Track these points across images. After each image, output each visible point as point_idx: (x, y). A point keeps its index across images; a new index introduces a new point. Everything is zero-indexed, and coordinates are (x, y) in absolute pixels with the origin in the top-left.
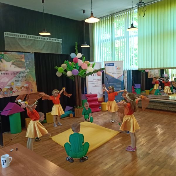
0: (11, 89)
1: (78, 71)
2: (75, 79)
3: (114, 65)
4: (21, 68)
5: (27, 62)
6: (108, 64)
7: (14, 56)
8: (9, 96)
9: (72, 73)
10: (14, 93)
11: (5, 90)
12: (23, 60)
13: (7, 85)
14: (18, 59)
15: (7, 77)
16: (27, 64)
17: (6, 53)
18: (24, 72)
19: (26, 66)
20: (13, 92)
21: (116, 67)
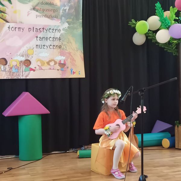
0: (27, 63)
5: (65, 6)
8: (21, 78)
11: (14, 63)
12: (57, 2)
13: (18, 54)
15: (20, 37)
16: (65, 10)
18: (57, 29)
19: (62, 16)
20: (31, 69)
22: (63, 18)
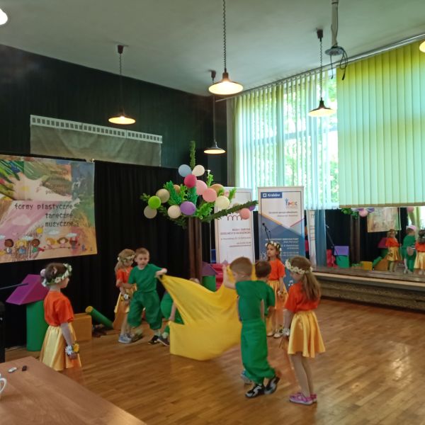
0: (36, 242)
1: (194, 206)
2: (187, 225)
3: (281, 197)
4: (62, 193)
5: (77, 181)
6: (267, 193)
7: (47, 167)
8: (29, 259)
9: (181, 209)
10: (41, 252)
11: (21, 244)
12: (69, 177)
13: (26, 233)
14: (57, 175)
15: (29, 215)
16: (77, 185)
17: (29, 160)
18: (68, 205)
19: (74, 191)
20: (40, 249)
21: (287, 201)
22: (75, 194)
